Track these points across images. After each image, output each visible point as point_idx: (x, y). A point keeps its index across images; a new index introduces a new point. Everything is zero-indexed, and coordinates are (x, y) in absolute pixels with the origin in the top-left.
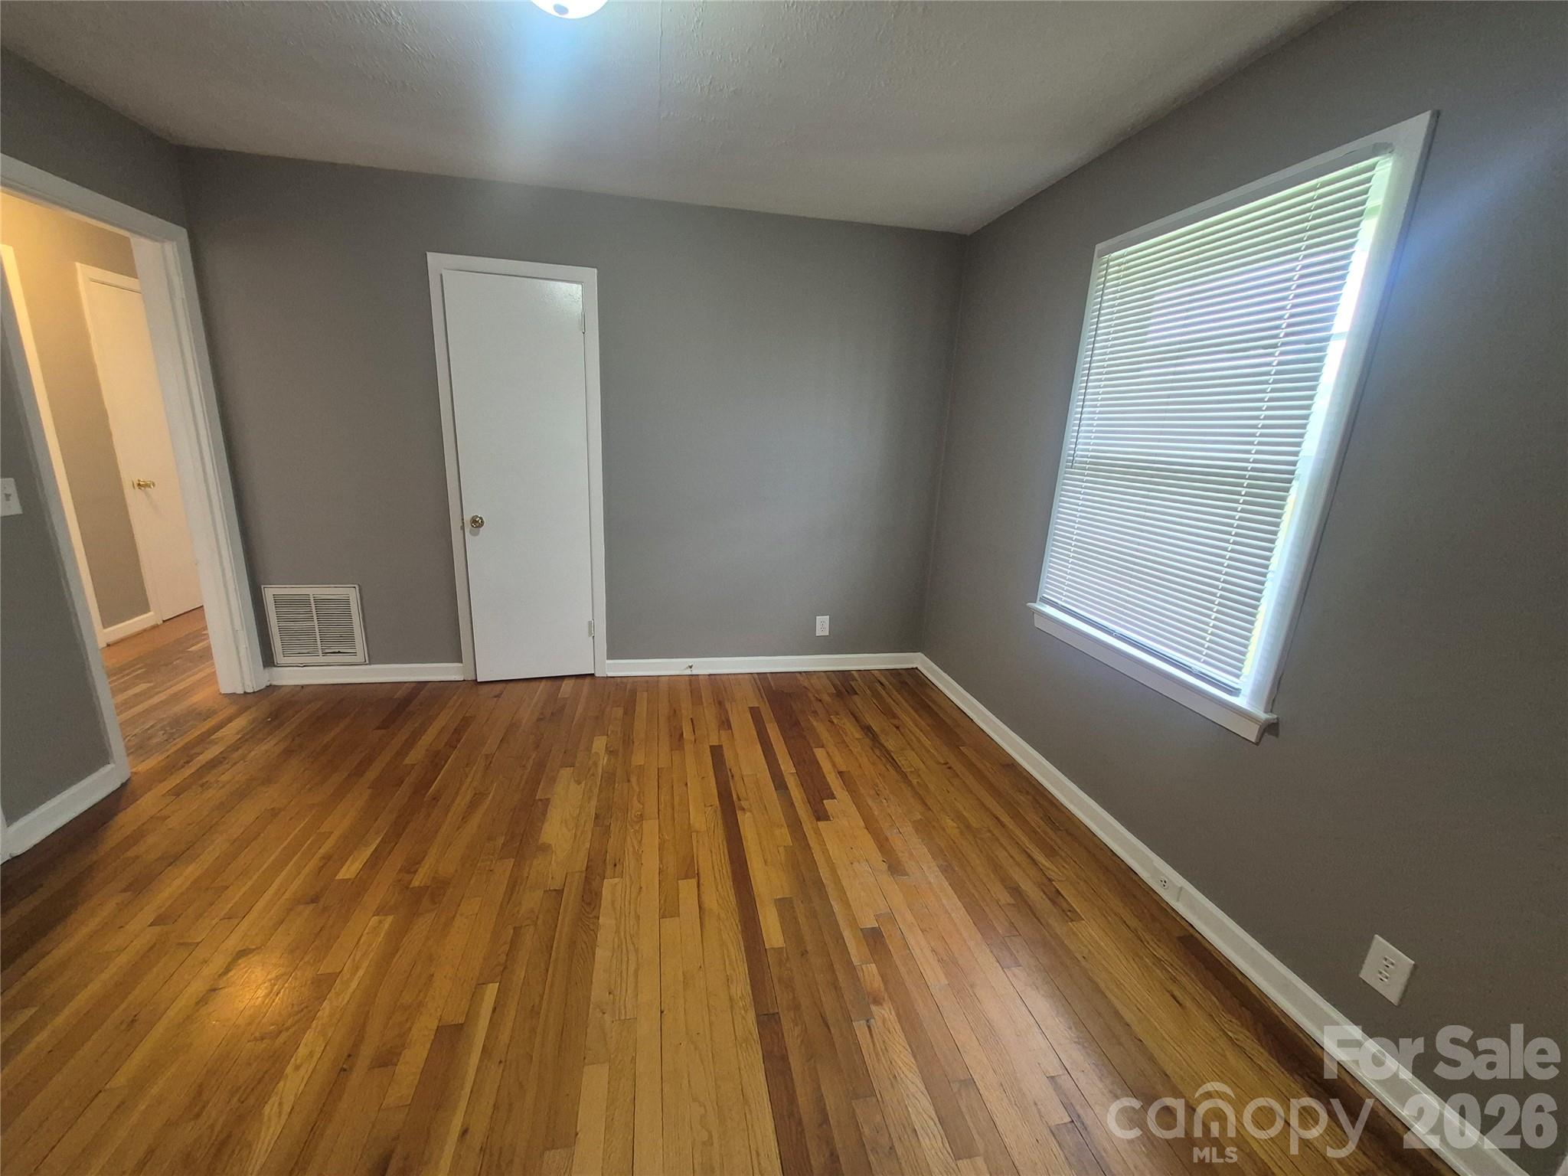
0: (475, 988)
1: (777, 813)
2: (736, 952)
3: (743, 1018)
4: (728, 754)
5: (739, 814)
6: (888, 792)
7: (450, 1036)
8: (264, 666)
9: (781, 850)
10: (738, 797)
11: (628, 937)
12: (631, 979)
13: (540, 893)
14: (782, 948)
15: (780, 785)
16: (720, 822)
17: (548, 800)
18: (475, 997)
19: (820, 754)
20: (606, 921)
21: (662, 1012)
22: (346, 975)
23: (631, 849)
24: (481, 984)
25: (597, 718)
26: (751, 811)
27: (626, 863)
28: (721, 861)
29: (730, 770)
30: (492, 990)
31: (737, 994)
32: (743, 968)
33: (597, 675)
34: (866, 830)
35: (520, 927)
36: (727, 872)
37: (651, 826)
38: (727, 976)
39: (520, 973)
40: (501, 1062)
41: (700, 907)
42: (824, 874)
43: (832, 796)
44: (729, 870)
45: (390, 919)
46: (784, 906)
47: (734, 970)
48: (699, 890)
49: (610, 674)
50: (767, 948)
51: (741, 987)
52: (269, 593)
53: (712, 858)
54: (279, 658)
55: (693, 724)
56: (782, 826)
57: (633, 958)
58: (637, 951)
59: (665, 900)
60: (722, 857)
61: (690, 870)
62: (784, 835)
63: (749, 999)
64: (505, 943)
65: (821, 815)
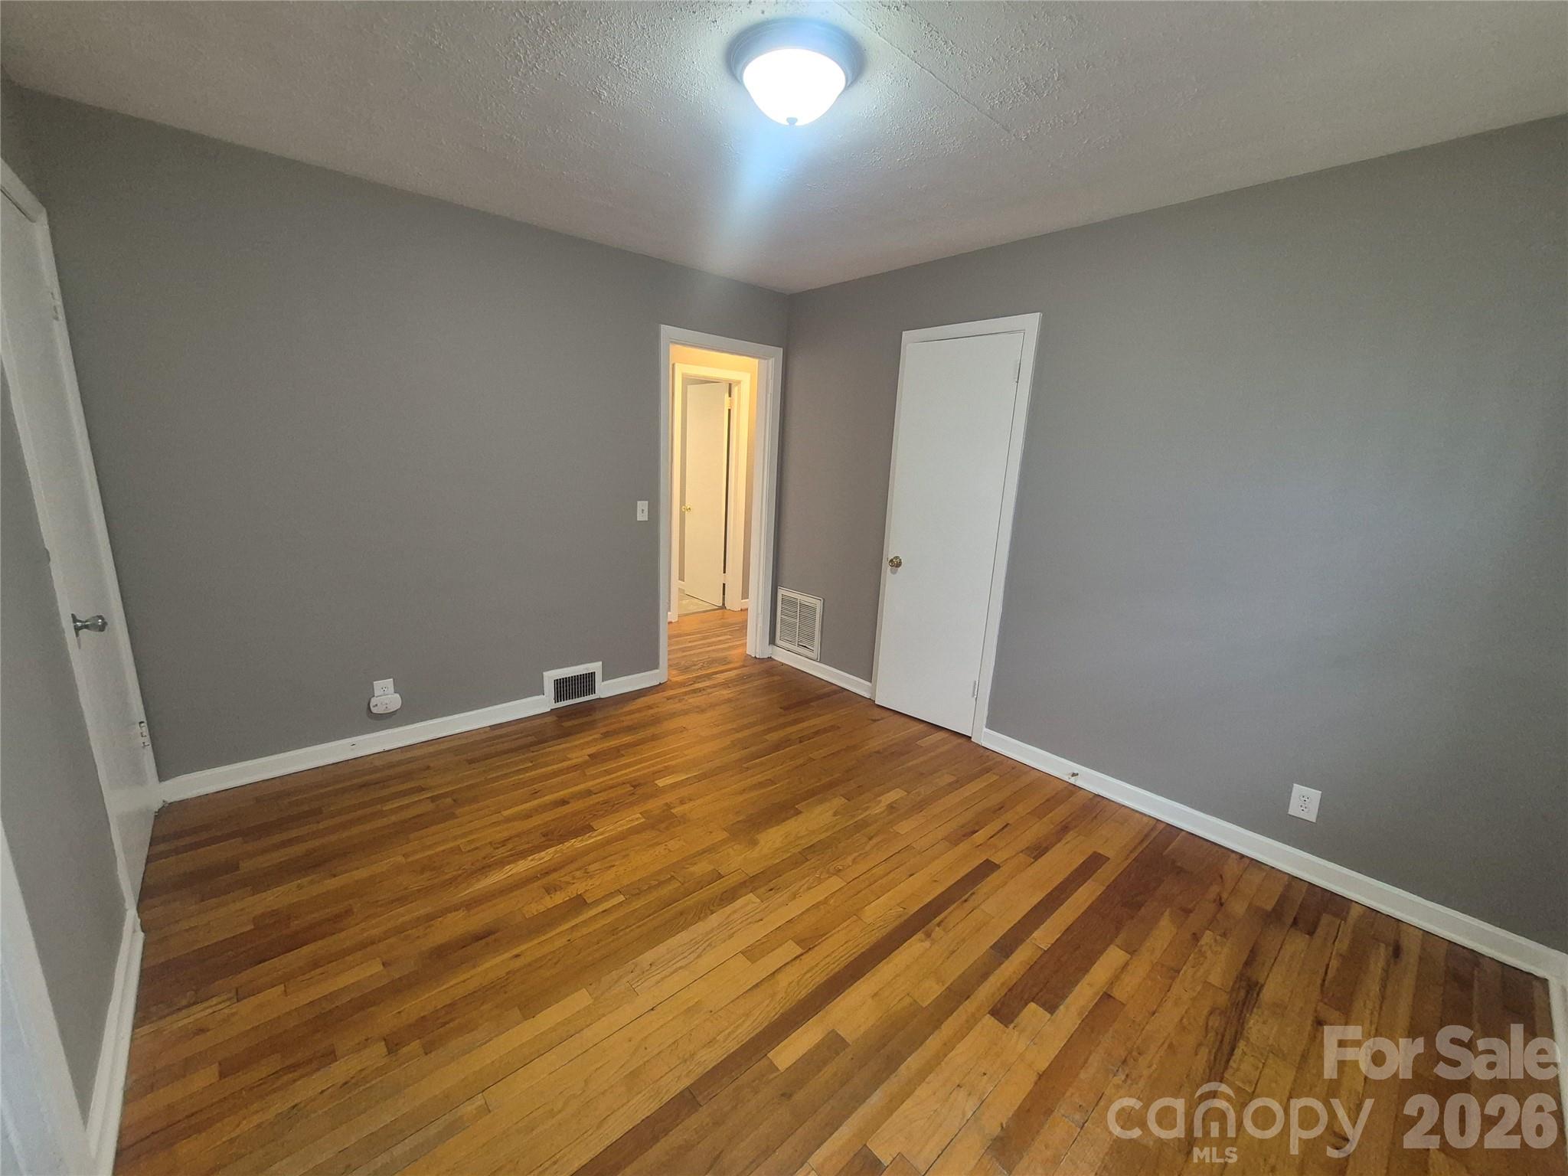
0: (615, 891)
1: (955, 969)
2: (747, 1030)
3: (679, 1078)
4: (994, 878)
5: (920, 935)
6: (1146, 1073)
7: (579, 903)
8: (769, 644)
9: (908, 1000)
10: (942, 921)
11: (707, 943)
12: (670, 970)
13: (711, 868)
14: (778, 1069)
15: (1005, 947)
16: (889, 928)
17: (801, 812)
18: (611, 895)
19: (1114, 956)
20: (714, 920)
21: (652, 1009)
22: (596, 833)
23: (796, 888)
24: (619, 892)
25: (922, 774)
26: (932, 944)
27: (777, 896)
28: (842, 957)
29: (973, 894)
30: (621, 898)
31: (701, 1057)
32: (733, 1046)
33: (972, 740)
34: (1034, 1078)
35: (675, 878)
36: (832, 970)
37: (835, 883)
38: (715, 1038)
39: (637, 904)
40: (569, 940)
41: (774, 973)
42: (913, 1063)
43: (1051, 1008)
44: (837, 970)
45: (644, 820)
46: (834, 1043)
47: (724, 1042)
48: (792, 961)
49: (984, 744)
50: (768, 1055)
51: (710, 1058)
52: (781, 592)
53: (836, 951)
54: (778, 641)
55: (1003, 828)
56: (943, 984)
57: (692, 957)
58: (699, 956)
59: (763, 943)
60: (847, 956)
61: (808, 943)
62: (932, 991)
63: (700, 1071)
64: (657, 880)
65: (1004, 1011)
